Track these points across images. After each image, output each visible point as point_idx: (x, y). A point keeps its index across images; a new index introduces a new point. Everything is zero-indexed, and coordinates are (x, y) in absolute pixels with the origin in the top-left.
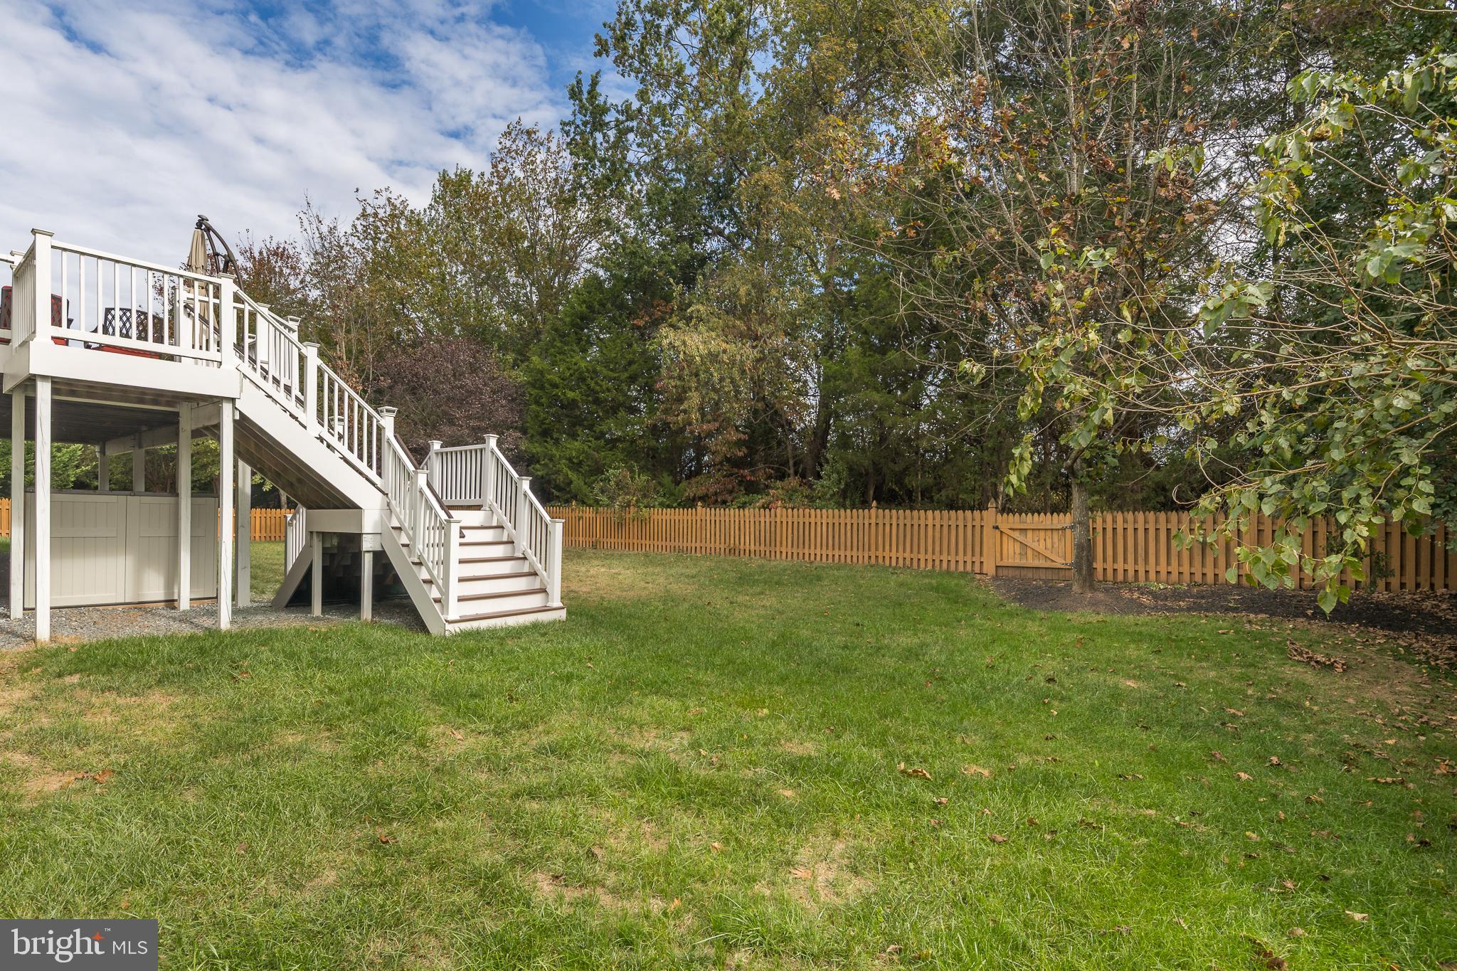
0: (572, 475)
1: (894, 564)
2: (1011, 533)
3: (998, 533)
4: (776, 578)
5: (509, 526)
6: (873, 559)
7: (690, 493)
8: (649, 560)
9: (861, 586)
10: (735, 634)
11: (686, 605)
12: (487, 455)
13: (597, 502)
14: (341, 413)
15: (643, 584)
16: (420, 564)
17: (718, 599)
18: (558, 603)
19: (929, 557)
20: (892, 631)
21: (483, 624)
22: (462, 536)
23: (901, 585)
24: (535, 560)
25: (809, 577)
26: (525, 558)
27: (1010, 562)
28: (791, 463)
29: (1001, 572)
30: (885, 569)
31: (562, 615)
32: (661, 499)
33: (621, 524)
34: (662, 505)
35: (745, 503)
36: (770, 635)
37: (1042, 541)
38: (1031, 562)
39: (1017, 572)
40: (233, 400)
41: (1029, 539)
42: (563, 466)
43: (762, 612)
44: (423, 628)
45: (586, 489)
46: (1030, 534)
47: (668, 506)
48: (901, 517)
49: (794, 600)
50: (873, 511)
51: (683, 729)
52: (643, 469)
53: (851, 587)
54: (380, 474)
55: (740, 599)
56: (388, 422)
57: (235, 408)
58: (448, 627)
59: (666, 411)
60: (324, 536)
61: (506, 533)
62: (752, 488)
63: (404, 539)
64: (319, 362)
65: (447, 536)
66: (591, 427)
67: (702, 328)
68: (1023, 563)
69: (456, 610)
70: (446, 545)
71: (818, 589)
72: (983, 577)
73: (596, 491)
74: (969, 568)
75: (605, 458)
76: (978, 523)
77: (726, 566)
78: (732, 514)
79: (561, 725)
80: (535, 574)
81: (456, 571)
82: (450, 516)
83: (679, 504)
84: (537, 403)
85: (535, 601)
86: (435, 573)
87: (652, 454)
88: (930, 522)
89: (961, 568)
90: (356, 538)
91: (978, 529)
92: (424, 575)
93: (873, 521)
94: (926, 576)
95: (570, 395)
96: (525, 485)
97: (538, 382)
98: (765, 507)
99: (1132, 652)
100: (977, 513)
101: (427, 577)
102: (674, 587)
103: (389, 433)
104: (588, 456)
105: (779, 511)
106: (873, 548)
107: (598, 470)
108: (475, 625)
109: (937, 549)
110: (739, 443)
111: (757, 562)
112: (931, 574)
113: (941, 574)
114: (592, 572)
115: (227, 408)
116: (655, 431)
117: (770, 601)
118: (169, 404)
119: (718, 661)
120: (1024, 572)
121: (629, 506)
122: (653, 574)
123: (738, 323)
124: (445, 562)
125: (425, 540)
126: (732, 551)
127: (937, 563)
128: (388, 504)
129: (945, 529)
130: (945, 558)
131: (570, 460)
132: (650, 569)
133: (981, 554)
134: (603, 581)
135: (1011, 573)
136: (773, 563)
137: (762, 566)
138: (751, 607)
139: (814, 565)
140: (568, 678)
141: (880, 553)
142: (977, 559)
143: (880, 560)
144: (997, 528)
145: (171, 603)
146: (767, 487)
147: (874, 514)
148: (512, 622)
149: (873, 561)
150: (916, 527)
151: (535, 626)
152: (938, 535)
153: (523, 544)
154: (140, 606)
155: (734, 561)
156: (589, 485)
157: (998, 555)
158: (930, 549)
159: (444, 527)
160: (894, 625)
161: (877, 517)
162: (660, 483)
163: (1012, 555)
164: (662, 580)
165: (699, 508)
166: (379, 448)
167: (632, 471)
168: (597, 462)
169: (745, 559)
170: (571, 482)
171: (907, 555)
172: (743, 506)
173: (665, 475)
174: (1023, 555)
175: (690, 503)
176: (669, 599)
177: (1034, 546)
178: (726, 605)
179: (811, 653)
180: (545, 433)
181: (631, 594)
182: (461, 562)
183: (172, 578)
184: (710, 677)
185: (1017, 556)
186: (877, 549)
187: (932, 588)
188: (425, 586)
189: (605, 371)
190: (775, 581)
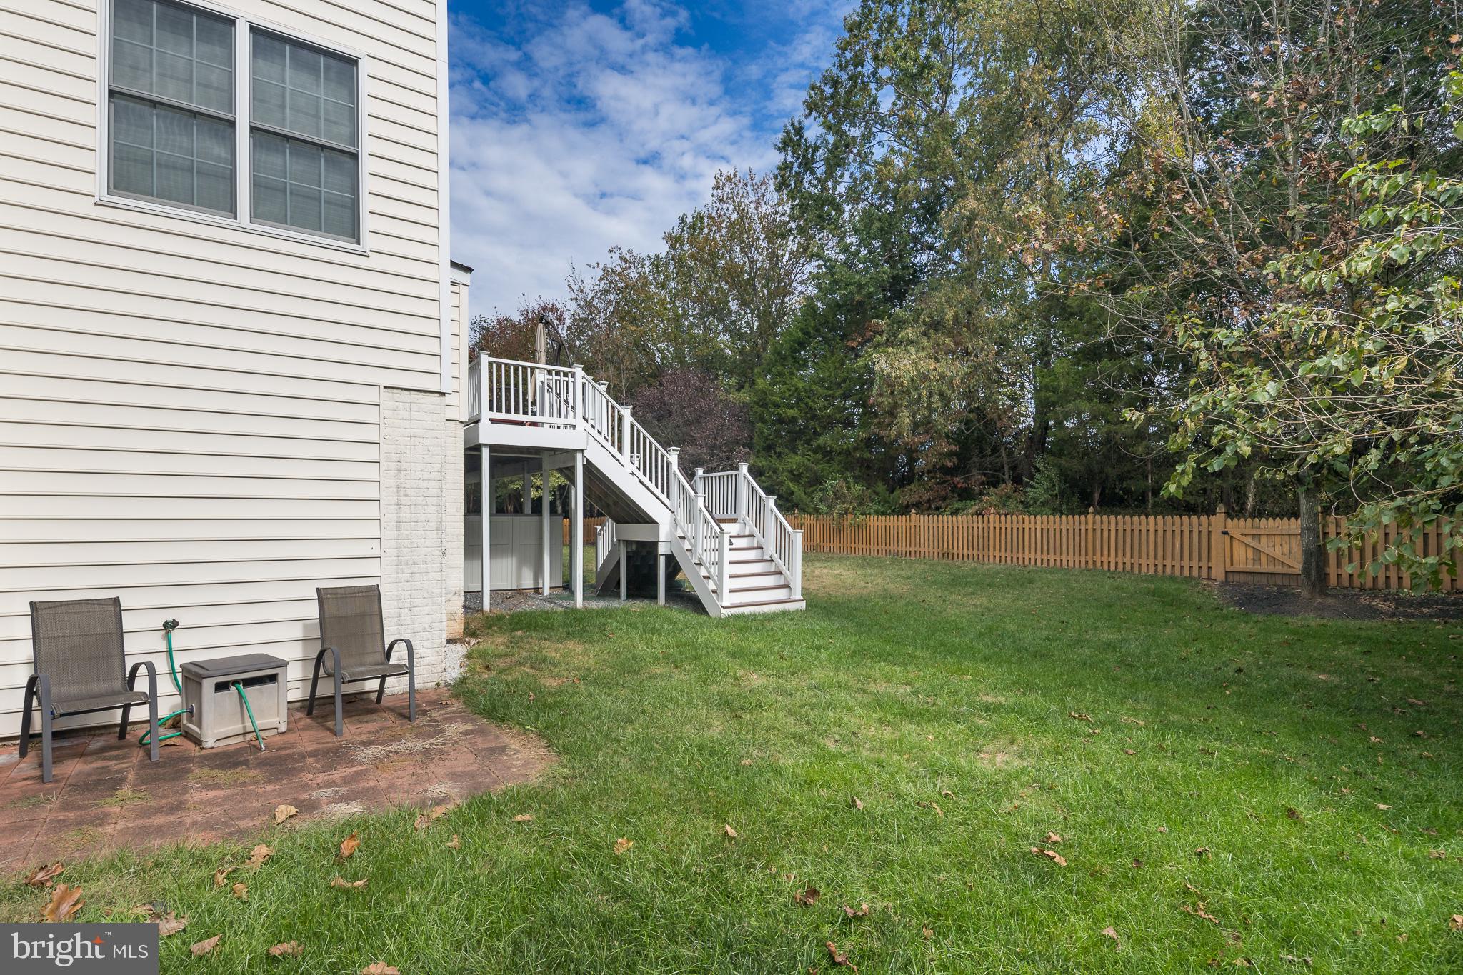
0: (794, 487)
1: (1113, 568)
2: (1243, 538)
3: (1227, 538)
4: (988, 581)
5: (759, 535)
6: (1090, 563)
7: (903, 500)
8: (866, 563)
9: (1073, 589)
10: (947, 626)
11: (903, 602)
12: (741, 479)
13: (817, 511)
14: (639, 452)
15: (863, 584)
16: (700, 564)
17: (932, 597)
18: (799, 597)
19: (1151, 561)
20: (1096, 629)
21: (747, 610)
22: (731, 544)
23: (1117, 588)
24: (781, 562)
25: (1021, 580)
26: (772, 561)
27: (1242, 568)
28: (1006, 468)
29: (1231, 578)
30: (1102, 573)
31: (802, 605)
32: (876, 507)
33: (839, 530)
34: (877, 512)
35: (958, 510)
36: (978, 627)
37: (1278, 547)
38: (1265, 567)
39: (1250, 578)
40: (582, 451)
41: (1263, 544)
42: (784, 477)
43: (972, 609)
44: (704, 611)
45: (806, 499)
46: (1264, 539)
47: (883, 513)
48: (1121, 523)
49: (1004, 600)
50: (1090, 517)
51: (906, 684)
52: (857, 479)
53: (1063, 590)
54: (668, 497)
55: (952, 598)
56: (673, 458)
57: (584, 456)
58: (723, 611)
59: (879, 425)
60: (628, 543)
61: (756, 539)
62: (966, 495)
63: (687, 546)
64: (632, 419)
65: (721, 543)
66: (808, 442)
67: (912, 349)
68: (1257, 568)
69: (728, 599)
70: (720, 550)
71: (1029, 591)
72: (1210, 582)
73: (816, 501)
74: (1195, 573)
75: (823, 470)
76: (1204, 529)
77: (939, 568)
78: (944, 521)
79: (819, 675)
80: (780, 573)
81: (728, 570)
82: (721, 529)
83: (893, 511)
84: (763, 420)
85: (781, 594)
86: (712, 571)
87: (866, 465)
88: (1152, 527)
89: (1186, 573)
90: (655, 545)
91: (1205, 534)
92: (703, 572)
93: (1090, 527)
94: (1146, 581)
95: (790, 412)
96: (771, 502)
97: (762, 402)
98: (979, 513)
99: (1342, 652)
100: (1204, 518)
101: (706, 574)
102: (891, 587)
103: (675, 467)
104: (807, 469)
105: (992, 517)
106: (1090, 552)
107: (816, 481)
108: (741, 610)
109: (1160, 553)
110: (950, 454)
111: (971, 563)
112: (1152, 579)
113: (1163, 579)
114: (817, 572)
115: (579, 456)
116: (868, 443)
117: (982, 600)
118: (536, 454)
119: (931, 643)
120: (1257, 578)
121: (846, 513)
122: (871, 575)
123: (947, 341)
124: (719, 563)
125: (704, 547)
126: (946, 555)
127: (1160, 568)
128: (675, 520)
129: (1169, 534)
130: (1168, 563)
131: (791, 472)
132: (868, 571)
133: (1209, 560)
134: (828, 581)
135: (1242, 579)
136: (986, 567)
137: (975, 569)
138: (963, 605)
139: (1028, 569)
140: (818, 648)
141: (1098, 558)
142: (1204, 564)
143: (1098, 565)
144: (1226, 533)
145: (537, 590)
146: (981, 493)
147: (1091, 520)
148: (766, 609)
149: (1090, 565)
150: (1136, 533)
151: (784, 613)
152: (1160, 540)
153: (770, 550)
154: (520, 591)
155: (947, 564)
156: (809, 495)
157: (1228, 560)
158: (1152, 554)
159: (718, 537)
160: (1099, 623)
161: (1094, 523)
162: (874, 492)
163: (1243, 559)
164: (879, 581)
165: (913, 515)
166: (668, 475)
167: (847, 482)
168: (815, 473)
169: (959, 562)
170: (792, 493)
171: (1128, 560)
172: (956, 512)
173: (880, 484)
174: (1257, 560)
175: (904, 510)
176: (886, 595)
177: (1270, 551)
178: (939, 602)
179: (1014, 642)
180: (769, 448)
181: (854, 591)
182: (731, 563)
183: (538, 572)
184: (925, 654)
185: (1250, 561)
186: (1094, 554)
187: (1148, 592)
188: (705, 581)
189: (820, 390)
190: (987, 583)
